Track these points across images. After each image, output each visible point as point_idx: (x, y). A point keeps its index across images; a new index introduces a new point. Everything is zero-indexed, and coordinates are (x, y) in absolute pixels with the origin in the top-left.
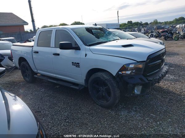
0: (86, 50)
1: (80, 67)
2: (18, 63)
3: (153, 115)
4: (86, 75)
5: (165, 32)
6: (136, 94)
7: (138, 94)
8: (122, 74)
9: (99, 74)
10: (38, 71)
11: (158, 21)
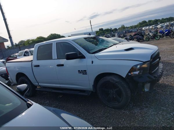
0: (92, 57)
1: (87, 73)
2: (15, 78)
3: (164, 108)
4: (94, 80)
5: (137, 35)
6: (146, 91)
7: (147, 91)
8: (132, 74)
9: (108, 78)
10: (39, 84)
11: (125, 26)
